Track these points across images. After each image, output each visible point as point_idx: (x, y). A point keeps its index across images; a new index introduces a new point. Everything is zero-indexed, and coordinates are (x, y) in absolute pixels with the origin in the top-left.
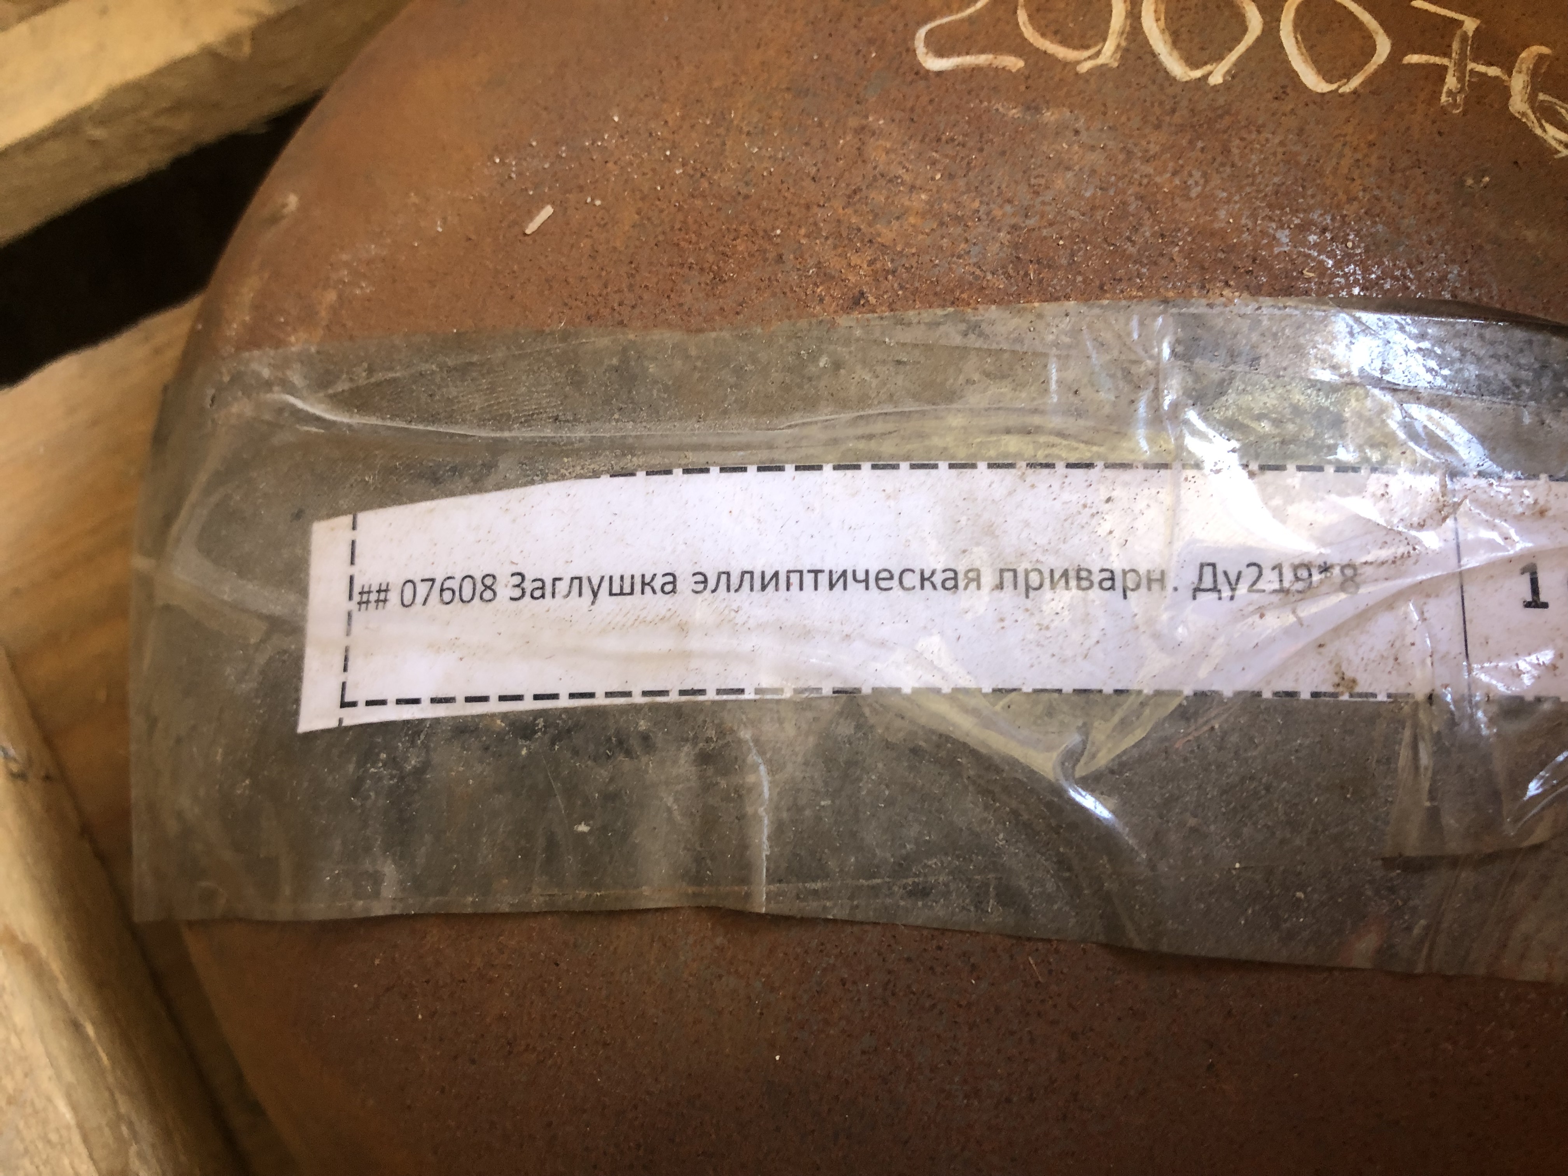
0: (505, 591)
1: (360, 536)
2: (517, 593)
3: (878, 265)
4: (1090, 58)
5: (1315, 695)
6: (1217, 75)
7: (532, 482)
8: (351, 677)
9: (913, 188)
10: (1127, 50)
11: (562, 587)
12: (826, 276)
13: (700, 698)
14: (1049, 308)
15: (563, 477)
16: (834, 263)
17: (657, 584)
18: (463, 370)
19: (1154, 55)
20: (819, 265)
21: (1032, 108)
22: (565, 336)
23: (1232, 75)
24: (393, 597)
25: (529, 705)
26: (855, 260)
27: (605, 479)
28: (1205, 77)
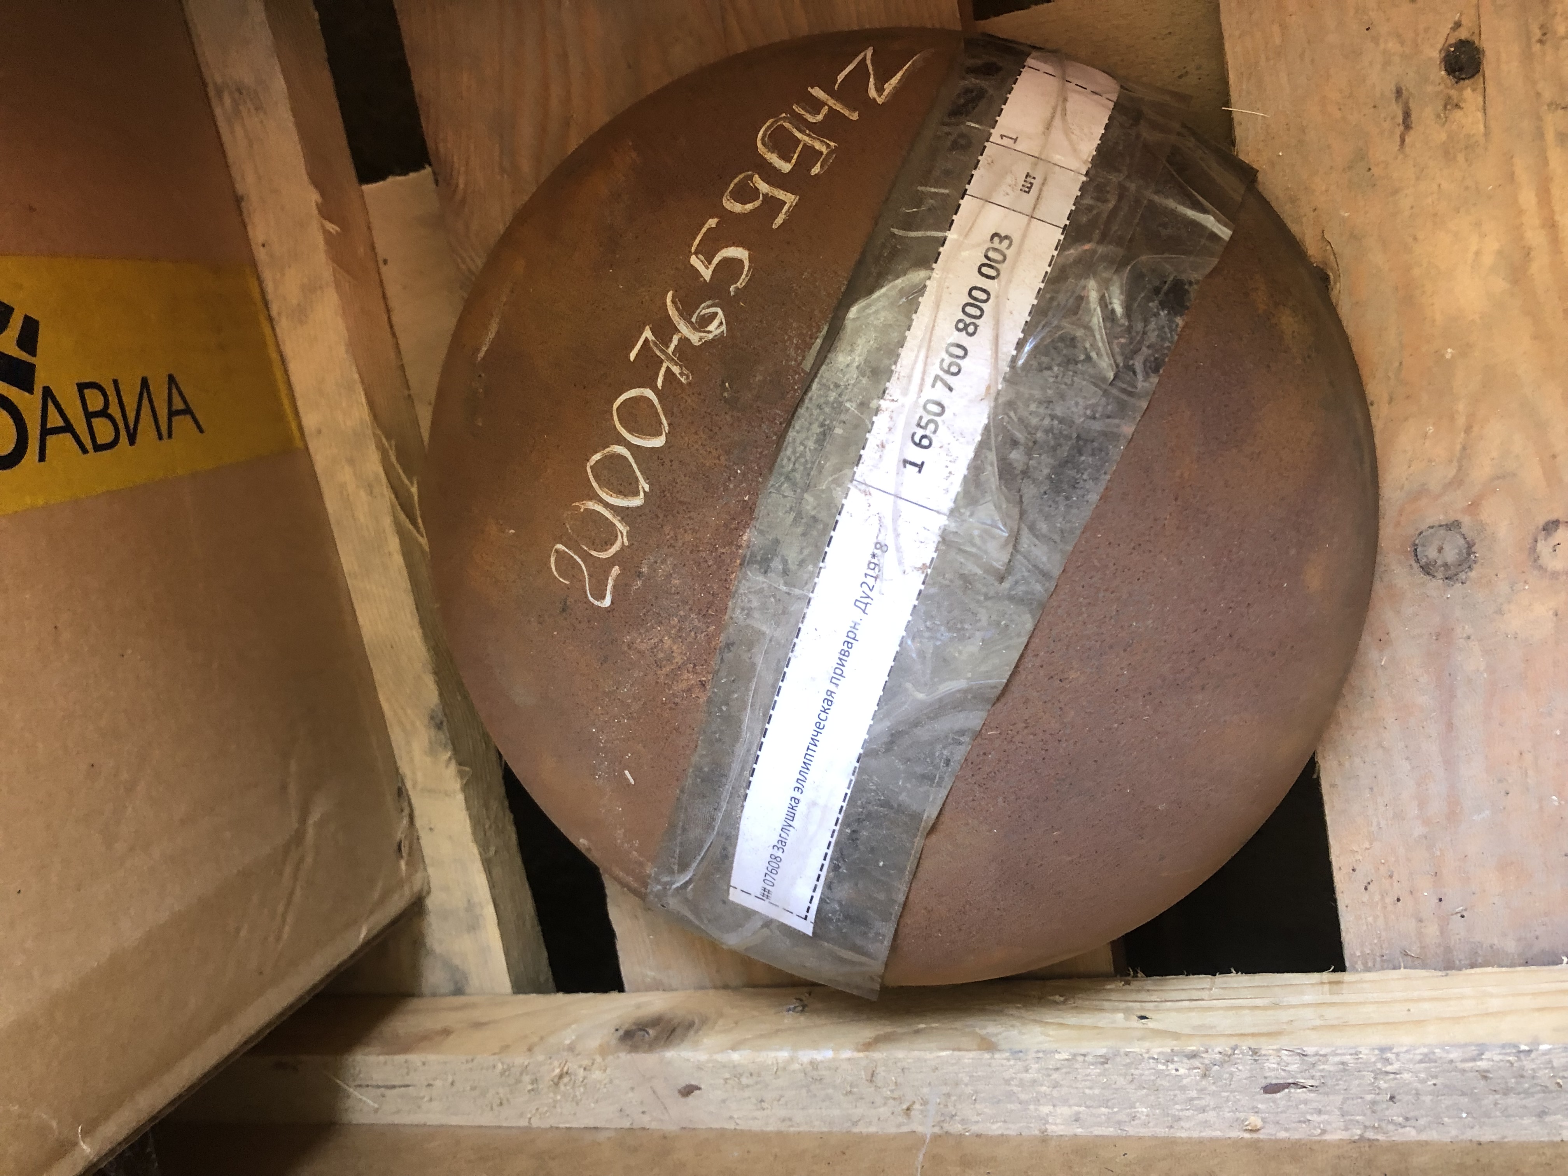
0: (779, 853)
1: (740, 887)
2: (781, 850)
3: (691, 670)
4: (622, 537)
5: (924, 583)
6: (644, 486)
7: (738, 828)
8: (795, 912)
9: (661, 641)
10: (622, 519)
11: (783, 835)
12: (689, 690)
13: (844, 808)
14: (729, 611)
15: (740, 818)
16: (684, 685)
17: (794, 804)
18: (684, 829)
19: (628, 508)
20: (683, 691)
21: (639, 575)
22: (682, 791)
23: (646, 479)
24: (768, 888)
25: (827, 863)
26: (685, 677)
27: (746, 804)
28: (645, 492)
